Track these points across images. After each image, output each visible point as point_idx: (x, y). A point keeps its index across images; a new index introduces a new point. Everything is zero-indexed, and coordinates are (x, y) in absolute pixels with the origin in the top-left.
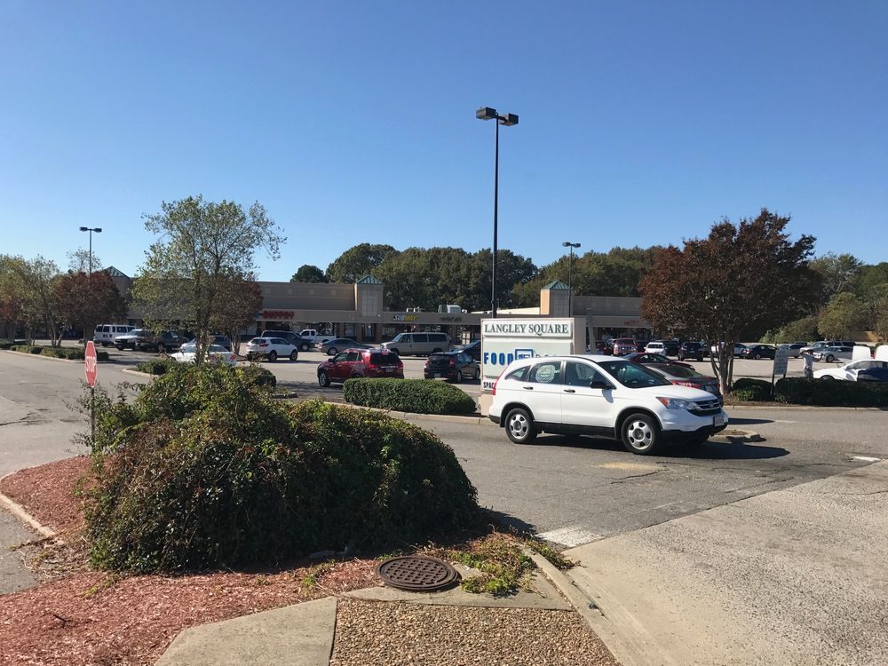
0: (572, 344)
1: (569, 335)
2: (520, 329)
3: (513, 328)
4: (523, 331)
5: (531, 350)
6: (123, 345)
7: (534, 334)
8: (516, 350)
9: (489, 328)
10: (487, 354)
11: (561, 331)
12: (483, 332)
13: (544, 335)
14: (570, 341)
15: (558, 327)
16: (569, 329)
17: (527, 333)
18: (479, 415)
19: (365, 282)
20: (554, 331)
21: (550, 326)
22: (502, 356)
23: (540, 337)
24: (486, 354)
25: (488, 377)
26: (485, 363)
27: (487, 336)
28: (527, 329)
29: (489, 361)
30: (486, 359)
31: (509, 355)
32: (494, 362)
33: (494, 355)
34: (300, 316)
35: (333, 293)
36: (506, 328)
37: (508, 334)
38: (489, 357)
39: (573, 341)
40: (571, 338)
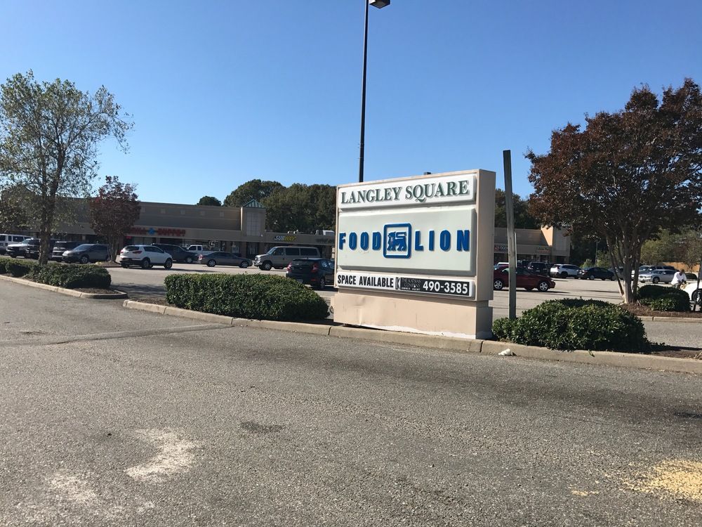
0: (474, 212)
1: (470, 197)
2: (393, 194)
3: (382, 195)
4: (396, 198)
5: (409, 226)
6: (16, 252)
7: (413, 201)
8: (386, 227)
9: (348, 197)
10: (345, 235)
11: (458, 191)
12: (339, 205)
13: (428, 200)
14: (470, 208)
15: (452, 187)
16: (470, 187)
17: (403, 200)
18: (331, 322)
19: (250, 205)
20: (446, 192)
21: (440, 186)
22: (365, 236)
23: (423, 204)
24: (343, 235)
25: (344, 268)
26: (341, 247)
27: (345, 210)
28: (403, 194)
29: (346, 245)
30: (342, 242)
31: (374, 233)
32: (353, 246)
33: (353, 236)
34: (190, 234)
35: (222, 214)
36: (372, 195)
37: (375, 204)
38: (347, 238)
39: (476, 207)
40: (473, 202)
